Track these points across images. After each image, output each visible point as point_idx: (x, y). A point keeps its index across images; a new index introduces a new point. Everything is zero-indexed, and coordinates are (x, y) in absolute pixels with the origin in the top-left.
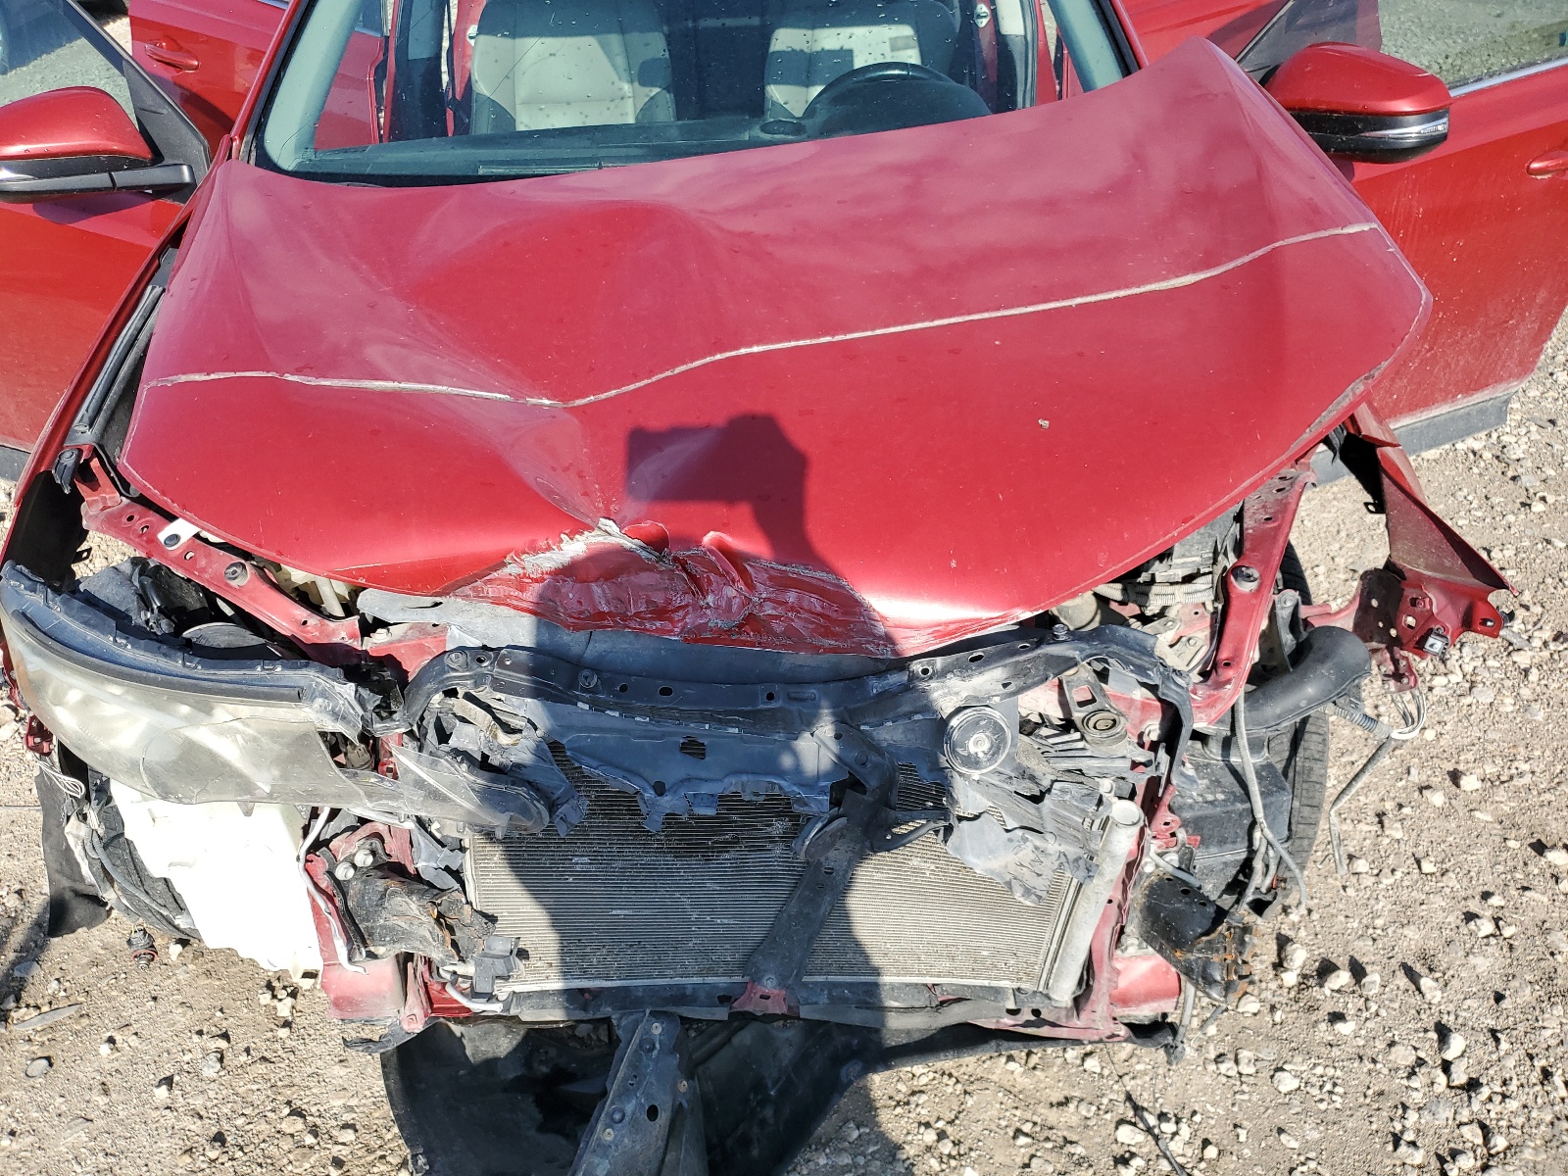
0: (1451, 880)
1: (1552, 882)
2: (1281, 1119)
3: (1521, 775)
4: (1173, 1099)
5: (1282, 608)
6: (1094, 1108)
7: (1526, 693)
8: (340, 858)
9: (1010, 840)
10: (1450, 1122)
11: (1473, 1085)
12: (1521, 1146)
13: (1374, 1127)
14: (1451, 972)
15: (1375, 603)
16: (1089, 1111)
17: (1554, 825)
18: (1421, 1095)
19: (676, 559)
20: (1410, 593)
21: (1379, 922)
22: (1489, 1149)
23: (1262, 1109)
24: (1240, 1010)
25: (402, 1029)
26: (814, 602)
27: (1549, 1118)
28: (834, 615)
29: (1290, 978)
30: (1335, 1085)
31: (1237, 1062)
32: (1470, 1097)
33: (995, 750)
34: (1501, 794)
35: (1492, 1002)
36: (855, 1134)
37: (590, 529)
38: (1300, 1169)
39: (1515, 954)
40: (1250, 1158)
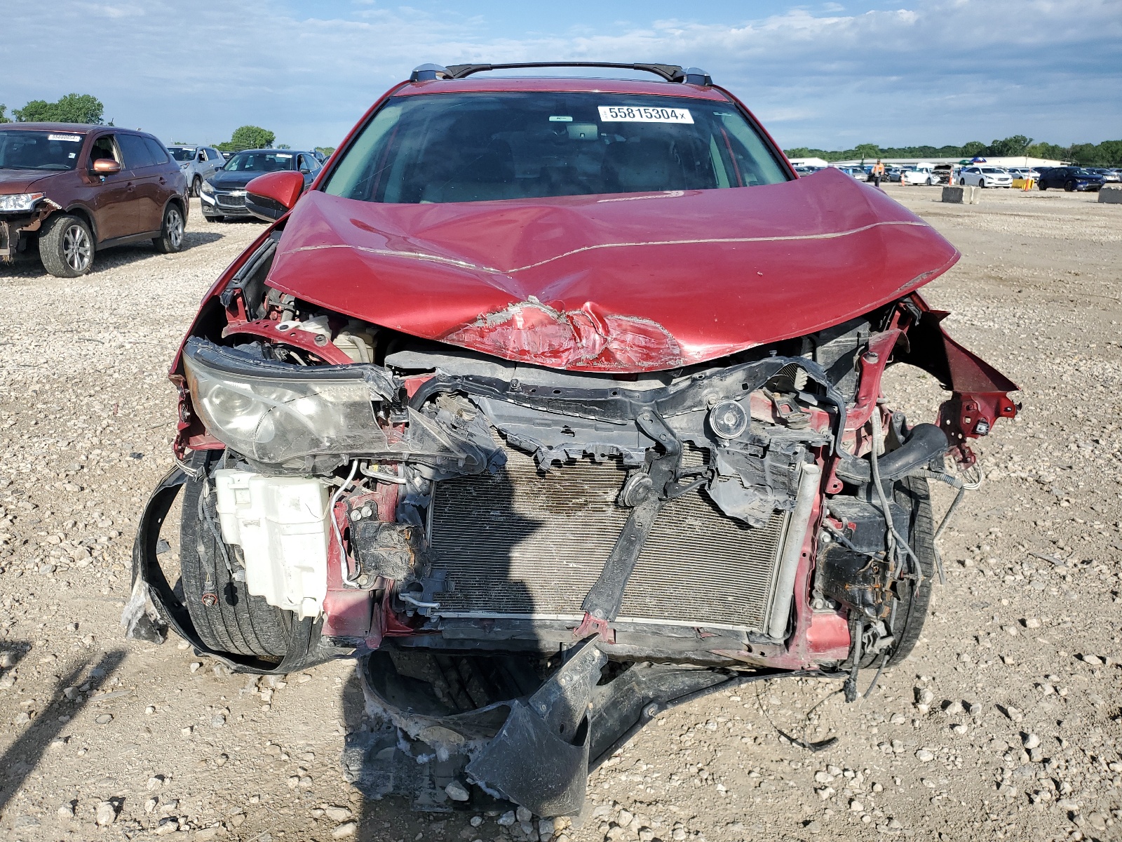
0: (1025, 667)
1: (1090, 673)
2: (923, 774)
3: (1065, 622)
4: (852, 762)
5: (896, 422)
6: (800, 764)
7: (1065, 587)
8: (354, 507)
9: (746, 495)
10: (1033, 777)
11: (1046, 761)
12: (1081, 791)
13: (983, 778)
14: (1028, 710)
15: (948, 422)
16: (797, 765)
17: (1088, 647)
18: (1013, 764)
19: (568, 316)
20: (965, 404)
21: (980, 685)
22: (1060, 792)
23: (910, 769)
24: (892, 722)
25: (366, 646)
26: (641, 340)
27: (1098, 779)
28: (652, 346)
29: (924, 708)
30: (956, 757)
31: (892, 745)
32: (1045, 767)
33: (738, 425)
34: (1053, 632)
35: (1056, 724)
36: (645, 767)
37: (523, 301)
38: (937, 797)
39: (1069, 703)
40: (904, 793)
